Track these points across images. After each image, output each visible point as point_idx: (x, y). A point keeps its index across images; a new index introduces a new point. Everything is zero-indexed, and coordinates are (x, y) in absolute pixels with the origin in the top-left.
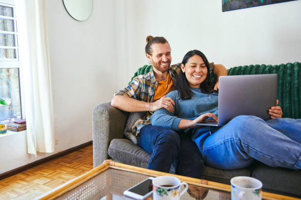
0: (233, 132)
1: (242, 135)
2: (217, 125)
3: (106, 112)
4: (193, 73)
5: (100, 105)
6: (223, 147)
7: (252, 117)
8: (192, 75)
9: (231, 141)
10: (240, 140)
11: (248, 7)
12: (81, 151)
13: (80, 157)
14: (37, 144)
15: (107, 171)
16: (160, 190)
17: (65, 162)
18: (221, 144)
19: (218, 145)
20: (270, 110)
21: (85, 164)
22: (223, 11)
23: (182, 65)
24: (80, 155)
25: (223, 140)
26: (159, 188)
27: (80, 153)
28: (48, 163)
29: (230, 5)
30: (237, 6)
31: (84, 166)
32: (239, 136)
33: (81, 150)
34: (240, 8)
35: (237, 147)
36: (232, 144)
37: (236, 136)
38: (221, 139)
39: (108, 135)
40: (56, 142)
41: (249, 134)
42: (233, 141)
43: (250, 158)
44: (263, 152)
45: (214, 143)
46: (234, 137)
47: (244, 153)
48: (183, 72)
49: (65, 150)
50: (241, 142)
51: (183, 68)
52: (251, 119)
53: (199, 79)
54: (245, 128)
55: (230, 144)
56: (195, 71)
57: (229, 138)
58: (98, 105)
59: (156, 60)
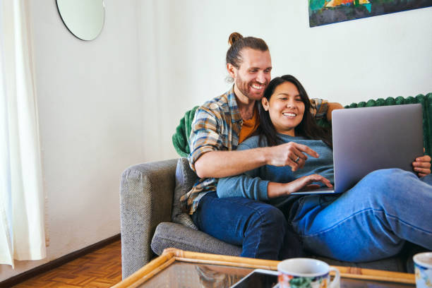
0: (369, 198)
1: (385, 202)
2: (333, 192)
3: (146, 178)
4: (283, 110)
5: (133, 168)
6: (353, 225)
7: (396, 171)
8: (281, 112)
9: (366, 213)
10: (382, 210)
11: (348, 19)
12: (87, 258)
13: (88, 267)
14: (15, 247)
15: (173, 267)
16: (297, 280)
17: (63, 277)
18: (349, 221)
19: (343, 224)
20: (414, 163)
21: (99, 277)
22: (311, 26)
23: (265, 100)
24: (88, 264)
25: (352, 213)
26: (296, 277)
27: (88, 260)
28: (31, 280)
29: (322, 17)
30: (332, 18)
31: (98, 280)
32: (381, 203)
33: (87, 256)
34: (336, 21)
35: (378, 223)
36: (368, 219)
37: (376, 203)
38: (348, 212)
39: (149, 218)
40: (47, 242)
41: (397, 198)
42: (370, 214)
43: (402, 240)
44: (423, 228)
45: (335, 220)
46: (372, 206)
47: (391, 232)
48: (266, 110)
49: (60, 256)
50: (384, 214)
51: (266, 104)
52: (397, 174)
53: (293, 119)
54: (389, 188)
55: (364, 219)
56: (286, 107)
57: (363, 208)
58: (130, 167)
59: (246, 78)
